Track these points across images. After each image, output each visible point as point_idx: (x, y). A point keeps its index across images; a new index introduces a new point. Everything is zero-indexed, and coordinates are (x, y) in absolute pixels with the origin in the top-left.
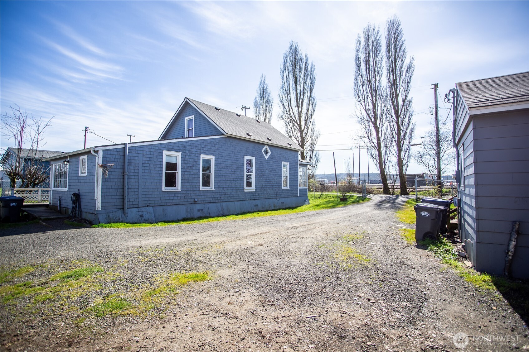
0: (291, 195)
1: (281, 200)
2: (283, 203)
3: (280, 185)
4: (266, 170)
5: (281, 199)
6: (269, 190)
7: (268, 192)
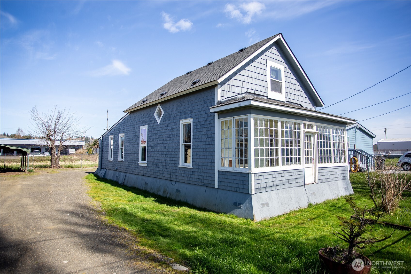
0: (198, 180)
1: (178, 186)
2: (178, 191)
3: (176, 159)
4: (159, 138)
5: (177, 183)
6: (161, 167)
7: (159, 169)
